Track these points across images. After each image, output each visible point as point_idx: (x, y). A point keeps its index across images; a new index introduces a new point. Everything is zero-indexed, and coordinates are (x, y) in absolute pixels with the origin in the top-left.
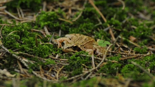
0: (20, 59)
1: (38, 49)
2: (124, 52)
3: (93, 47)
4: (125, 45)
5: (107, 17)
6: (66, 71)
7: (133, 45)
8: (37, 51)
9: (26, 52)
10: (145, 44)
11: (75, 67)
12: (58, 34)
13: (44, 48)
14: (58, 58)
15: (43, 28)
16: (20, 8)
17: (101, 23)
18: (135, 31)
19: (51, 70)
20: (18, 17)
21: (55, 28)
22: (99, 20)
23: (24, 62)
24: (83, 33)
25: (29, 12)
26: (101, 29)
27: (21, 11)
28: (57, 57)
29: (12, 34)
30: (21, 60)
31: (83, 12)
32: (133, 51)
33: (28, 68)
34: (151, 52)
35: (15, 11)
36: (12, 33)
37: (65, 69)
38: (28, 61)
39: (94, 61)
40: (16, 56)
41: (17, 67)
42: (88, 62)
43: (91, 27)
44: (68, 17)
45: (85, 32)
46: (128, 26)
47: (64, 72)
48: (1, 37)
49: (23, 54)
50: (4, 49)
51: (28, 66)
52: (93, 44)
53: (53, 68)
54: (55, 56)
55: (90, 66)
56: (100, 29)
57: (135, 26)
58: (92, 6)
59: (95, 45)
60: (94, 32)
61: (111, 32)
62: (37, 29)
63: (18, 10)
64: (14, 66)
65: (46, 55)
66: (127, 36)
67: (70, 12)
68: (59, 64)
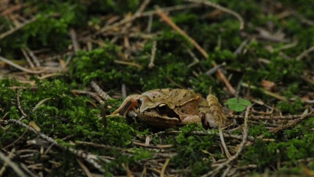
0: (84, 155)
1: (110, 132)
2: (260, 114)
3: (199, 111)
4: (258, 100)
5: (206, 46)
6: (178, 168)
7: (271, 97)
8: (111, 135)
9: (88, 140)
10: (295, 94)
11: (192, 158)
12: (121, 93)
13: (120, 127)
14: (150, 144)
15: (88, 85)
16: (27, 49)
17: (197, 61)
18: (268, 69)
19: (145, 170)
20: (29, 67)
21: (112, 81)
22: (192, 55)
23: (92, 161)
24: (171, 84)
25: (46, 54)
26: (201, 73)
27: (32, 54)
28: (147, 143)
29: (42, 106)
30: (86, 158)
31: (158, 42)
32: (277, 110)
33: (103, 170)
34: (311, 107)
35: (18, 55)
36: (42, 104)
37: (173, 164)
38: (98, 158)
39: (225, 142)
40: (73, 151)
41: (81, 172)
42: (214, 146)
43: (180, 70)
44: (126, 56)
45: (173, 84)
46: (251, 60)
47: (173, 171)
48: (24, 114)
49: (84, 145)
50: (45, 139)
51: (101, 168)
52: (199, 107)
53: (149, 166)
54: (143, 141)
55: (218, 153)
56: (198, 72)
57: (264, 57)
58: (171, 28)
59: (202, 107)
60: (191, 81)
61: (222, 76)
62: (77, 88)
63: (25, 54)
64: (73, 171)
65: (128, 141)
66: (256, 81)
67: (127, 43)
68: (158, 155)
